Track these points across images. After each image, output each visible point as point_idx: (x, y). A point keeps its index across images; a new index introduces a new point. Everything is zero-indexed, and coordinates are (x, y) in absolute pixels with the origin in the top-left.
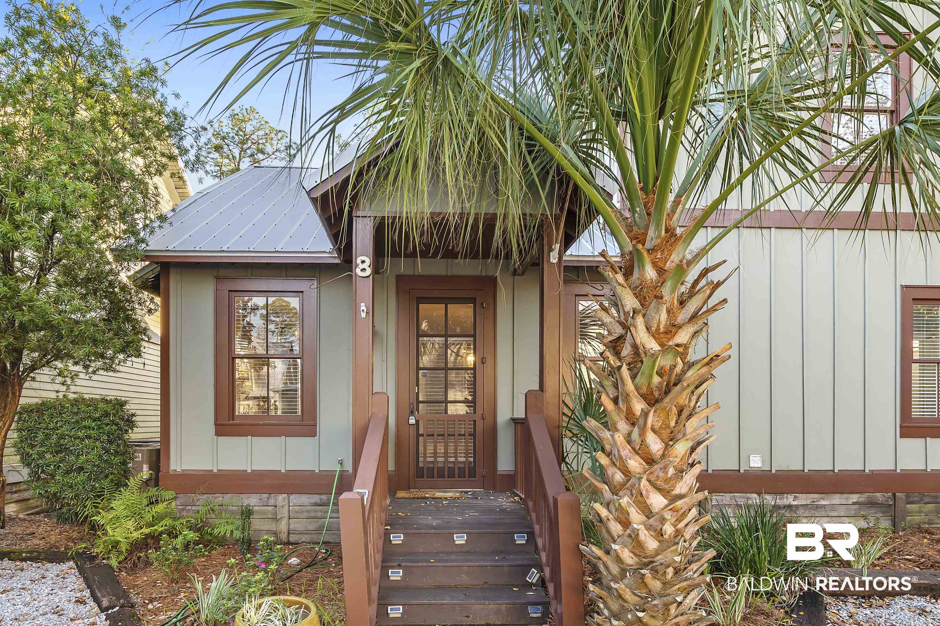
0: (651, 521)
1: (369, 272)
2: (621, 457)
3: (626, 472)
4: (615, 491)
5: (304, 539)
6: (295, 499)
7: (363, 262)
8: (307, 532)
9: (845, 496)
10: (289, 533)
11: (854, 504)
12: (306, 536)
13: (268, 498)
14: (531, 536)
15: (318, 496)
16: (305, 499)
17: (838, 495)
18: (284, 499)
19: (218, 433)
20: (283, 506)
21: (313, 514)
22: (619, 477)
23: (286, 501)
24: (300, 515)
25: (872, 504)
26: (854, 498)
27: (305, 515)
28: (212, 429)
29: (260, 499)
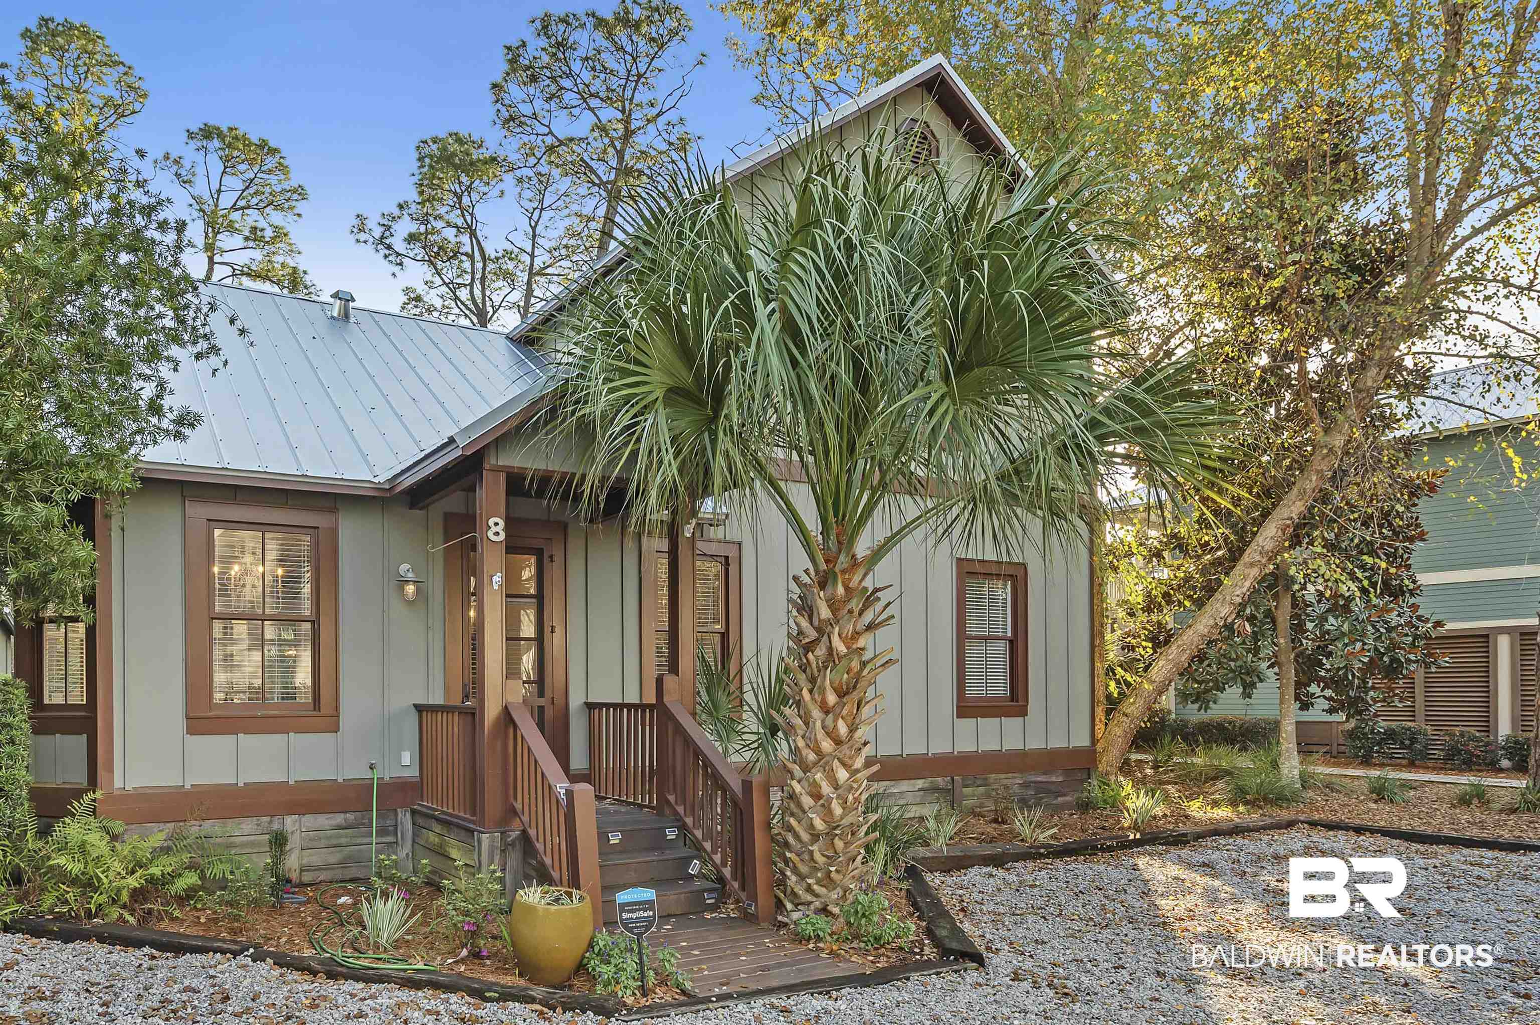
0: (840, 791)
1: (502, 536)
2: (816, 740)
3: (818, 752)
4: (806, 769)
5: (322, 878)
6: (309, 821)
7: (496, 524)
8: (327, 867)
9: (912, 781)
10: (302, 871)
11: (920, 790)
12: (325, 872)
13: (271, 822)
14: (683, 828)
15: (342, 815)
16: (323, 821)
17: (906, 782)
18: (294, 822)
19: (192, 730)
20: (292, 833)
21: (334, 842)
22: (812, 757)
23: (297, 824)
24: (316, 844)
25: (934, 789)
26: (920, 783)
27: (323, 843)
28: (179, 722)
29: (258, 825)
